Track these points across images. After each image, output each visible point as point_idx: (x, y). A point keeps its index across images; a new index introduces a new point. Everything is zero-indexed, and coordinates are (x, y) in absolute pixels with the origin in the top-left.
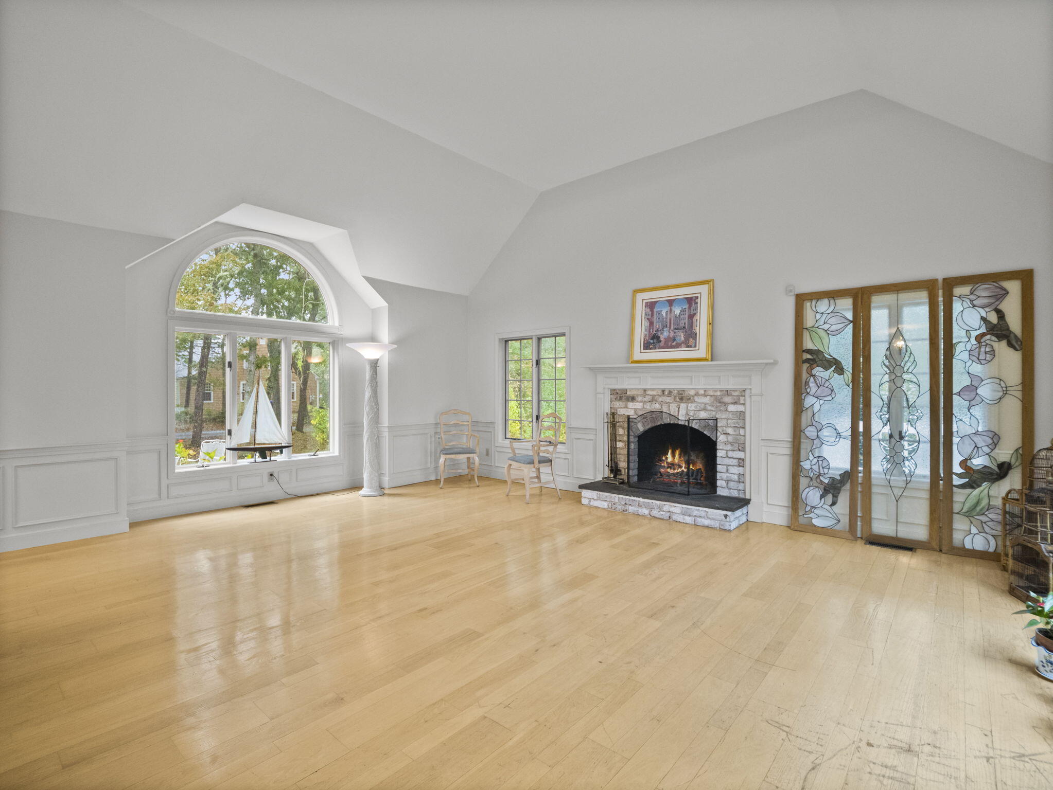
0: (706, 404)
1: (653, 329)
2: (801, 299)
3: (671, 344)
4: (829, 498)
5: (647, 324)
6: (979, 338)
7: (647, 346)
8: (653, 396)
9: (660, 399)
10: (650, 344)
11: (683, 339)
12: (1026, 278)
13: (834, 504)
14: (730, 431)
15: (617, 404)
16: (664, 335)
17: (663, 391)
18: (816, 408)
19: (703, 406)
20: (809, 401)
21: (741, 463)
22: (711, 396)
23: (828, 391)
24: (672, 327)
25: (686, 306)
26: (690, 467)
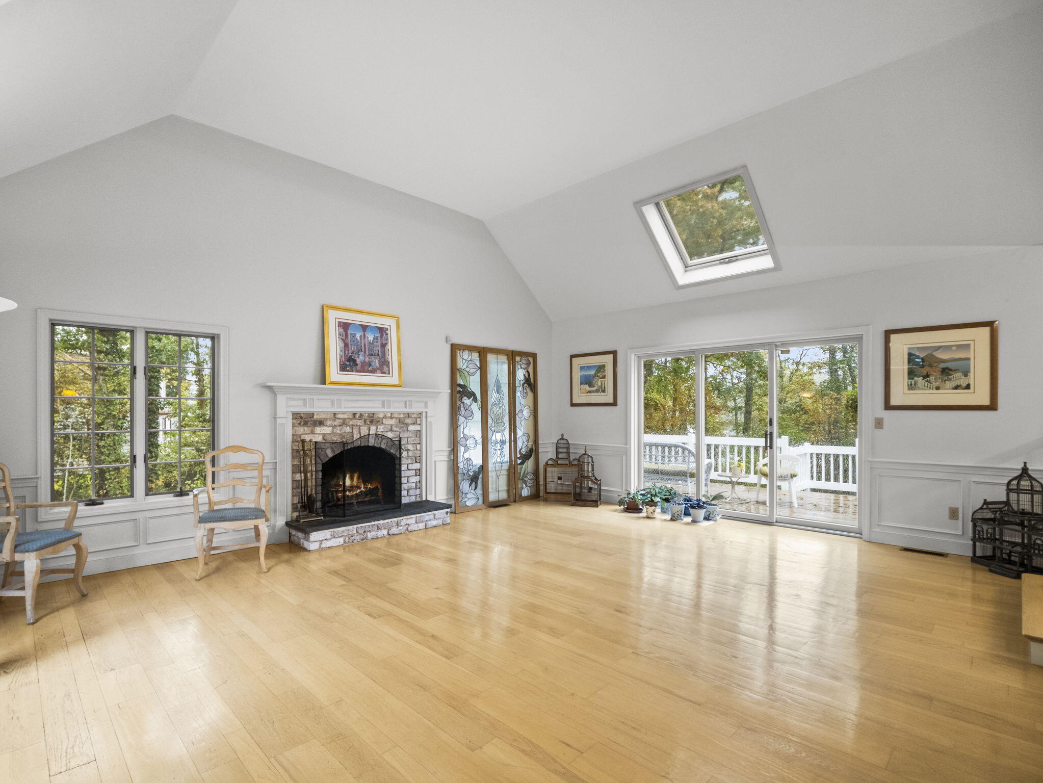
0: (392, 425)
1: (348, 351)
2: (455, 349)
3: (366, 368)
4: (473, 484)
5: (342, 345)
6: (523, 385)
7: (343, 368)
8: (345, 419)
9: (351, 423)
10: (347, 366)
11: (378, 365)
12: (534, 356)
13: (476, 488)
14: (410, 447)
15: (301, 430)
16: (360, 359)
17: (354, 414)
18: (464, 425)
19: (389, 427)
20: (461, 419)
21: (418, 472)
22: (396, 418)
23: (471, 414)
24: (367, 353)
25: (378, 335)
26: (369, 486)
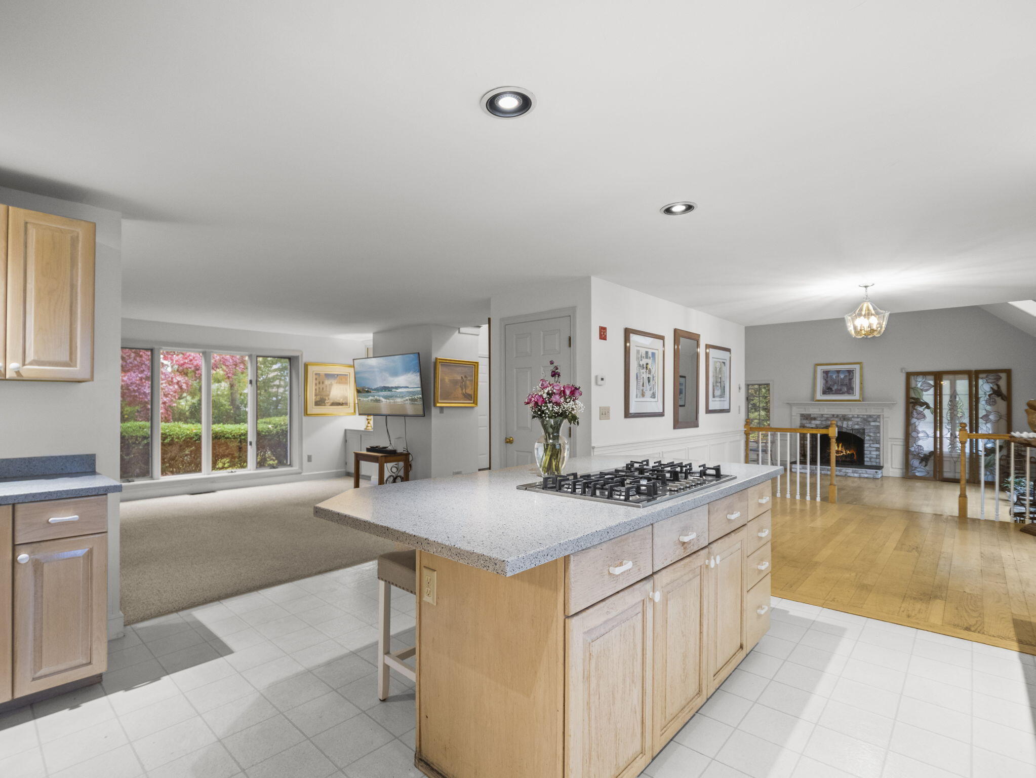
0: (858, 422)
1: (828, 384)
2: (909, 375)
3: (839, 392)
4: (924, 463)
5: (824, 382)
6: (989, 395)
7: (824, 393)
8: (828, 417)
9: (832, 419)
10: (826, 392)
11: (846, 390)
12: (1008, 372)
13: (926, 466)
14: (871, 434)
15: (804, 422)
16: (834, 388)
17: (833, 415)
18: (917, 424)
19: (856, 423)
20: (914, 420)
21: (878, 449)
22: (861, 418)
23: (923, 416)
24: (840, 384)
25: (847, 374)
26: (848, 452)
